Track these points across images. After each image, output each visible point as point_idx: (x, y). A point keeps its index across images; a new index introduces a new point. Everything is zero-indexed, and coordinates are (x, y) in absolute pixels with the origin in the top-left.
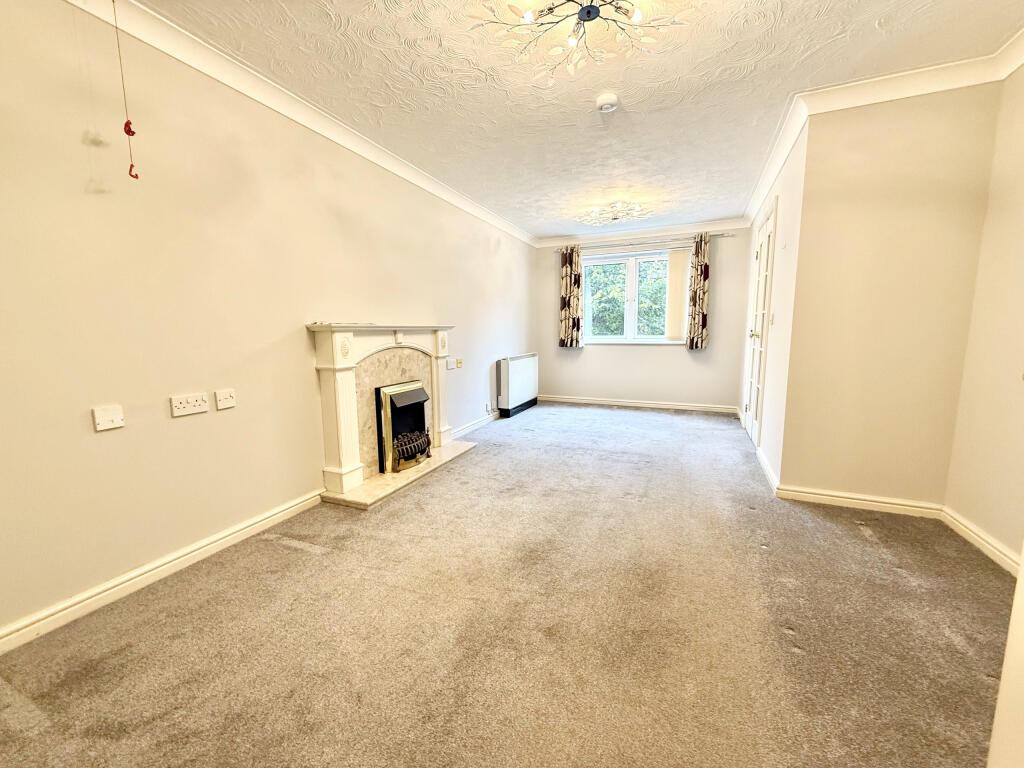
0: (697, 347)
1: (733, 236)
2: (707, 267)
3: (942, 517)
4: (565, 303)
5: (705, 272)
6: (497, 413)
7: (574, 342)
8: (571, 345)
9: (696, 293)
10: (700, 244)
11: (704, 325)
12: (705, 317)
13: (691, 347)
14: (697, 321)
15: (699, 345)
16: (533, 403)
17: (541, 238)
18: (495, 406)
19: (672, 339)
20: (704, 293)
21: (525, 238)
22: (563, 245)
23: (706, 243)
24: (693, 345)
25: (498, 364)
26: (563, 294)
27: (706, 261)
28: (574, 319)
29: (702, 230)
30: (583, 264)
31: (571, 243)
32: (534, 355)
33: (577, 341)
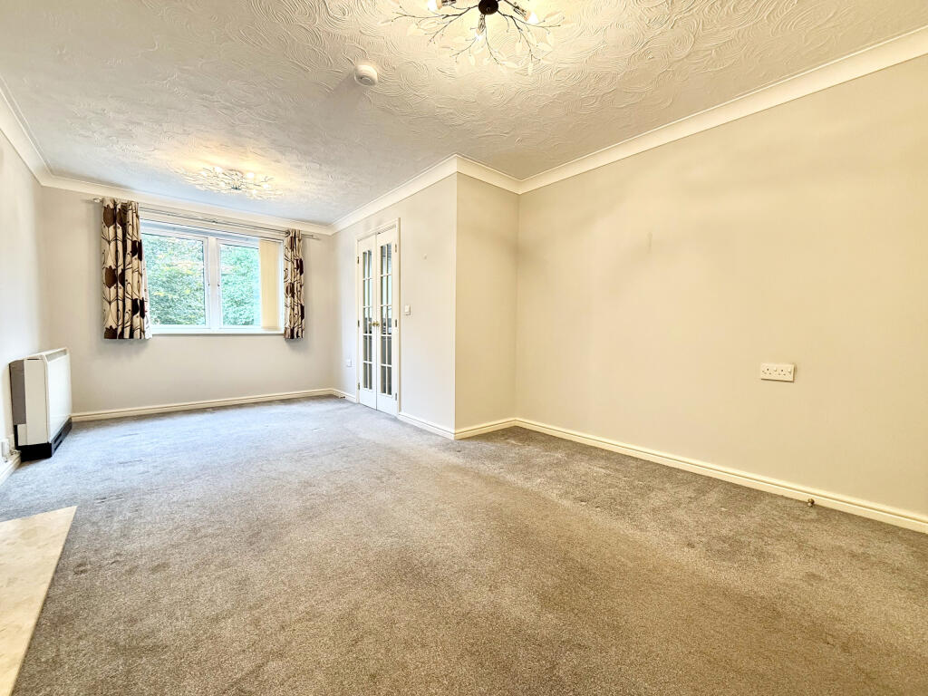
0: (298, 336)
1: (318, 239)
2: (301, 262)
3: (517, 424)
4: (115, 278)
5: (300, 266)
6: (16, 456)
7: (137, 333)
8: (131, 336)
9: (293, 285)
10: (294, 240)
11: (302, 317)
12: (302, 308)
13: (292, 337)
14: (296, 312)
15: (300, 334)
16: (68, 428)
18: (13, 445)
19: (269, 328)
20: (301, 286)
22: (109, 195)
23: (299, 240)
24: (292, 335)
25: (16, 371)
26: (110, 263)
27: (301, 257)
28: (134, 302)
29: (297, 227)
30: (145, 231)
31: (122, 198)
32: (64, 352)
33: (142, 331)
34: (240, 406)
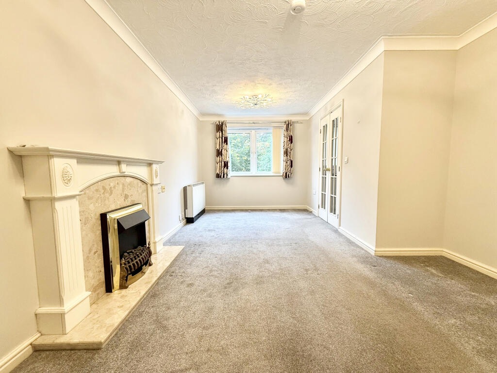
0: (289, 177)
1: (302, 123)
2: (292, 137)
3: (444, 254)
4: (219, 153)
5: (291, 140)
6: (185, 221)
7: (225, 175)
8: (224, 177)
9: (287, 150)
10: (288, 125)
11: (291, 166)
12: (291, 162)
13: (286, 177)
14: (288, 164)
15: (290, 176)
16: (203, 212)
17: (203, 114)
18: (184, 216)
19: (276, 173)
20: (291, 150)
21: (196, 113)
22: (217, 120)
23: (291, 125)
24: (286, 176)
25: (185, 189)
26: (218, 147)
27: (291, 134)
28: (225, 162)
29: (289, 119)
30: (229, 132)
31: (222, 120)
32: (203, 183)
33: (227, 175)
34: (261, 210)
